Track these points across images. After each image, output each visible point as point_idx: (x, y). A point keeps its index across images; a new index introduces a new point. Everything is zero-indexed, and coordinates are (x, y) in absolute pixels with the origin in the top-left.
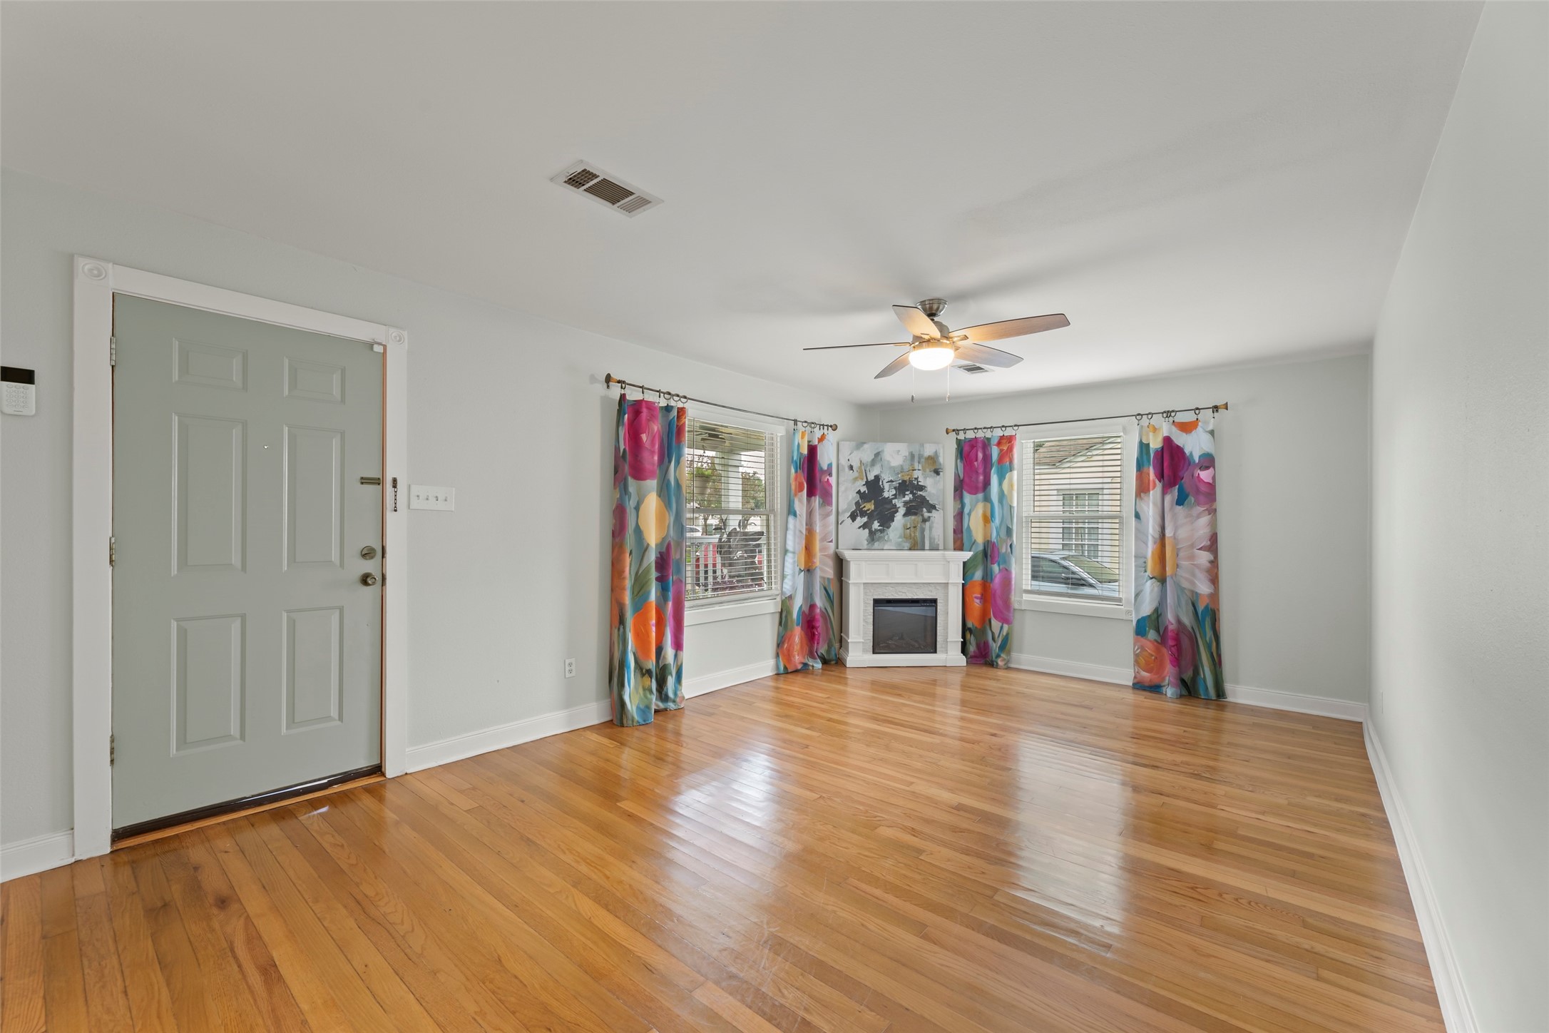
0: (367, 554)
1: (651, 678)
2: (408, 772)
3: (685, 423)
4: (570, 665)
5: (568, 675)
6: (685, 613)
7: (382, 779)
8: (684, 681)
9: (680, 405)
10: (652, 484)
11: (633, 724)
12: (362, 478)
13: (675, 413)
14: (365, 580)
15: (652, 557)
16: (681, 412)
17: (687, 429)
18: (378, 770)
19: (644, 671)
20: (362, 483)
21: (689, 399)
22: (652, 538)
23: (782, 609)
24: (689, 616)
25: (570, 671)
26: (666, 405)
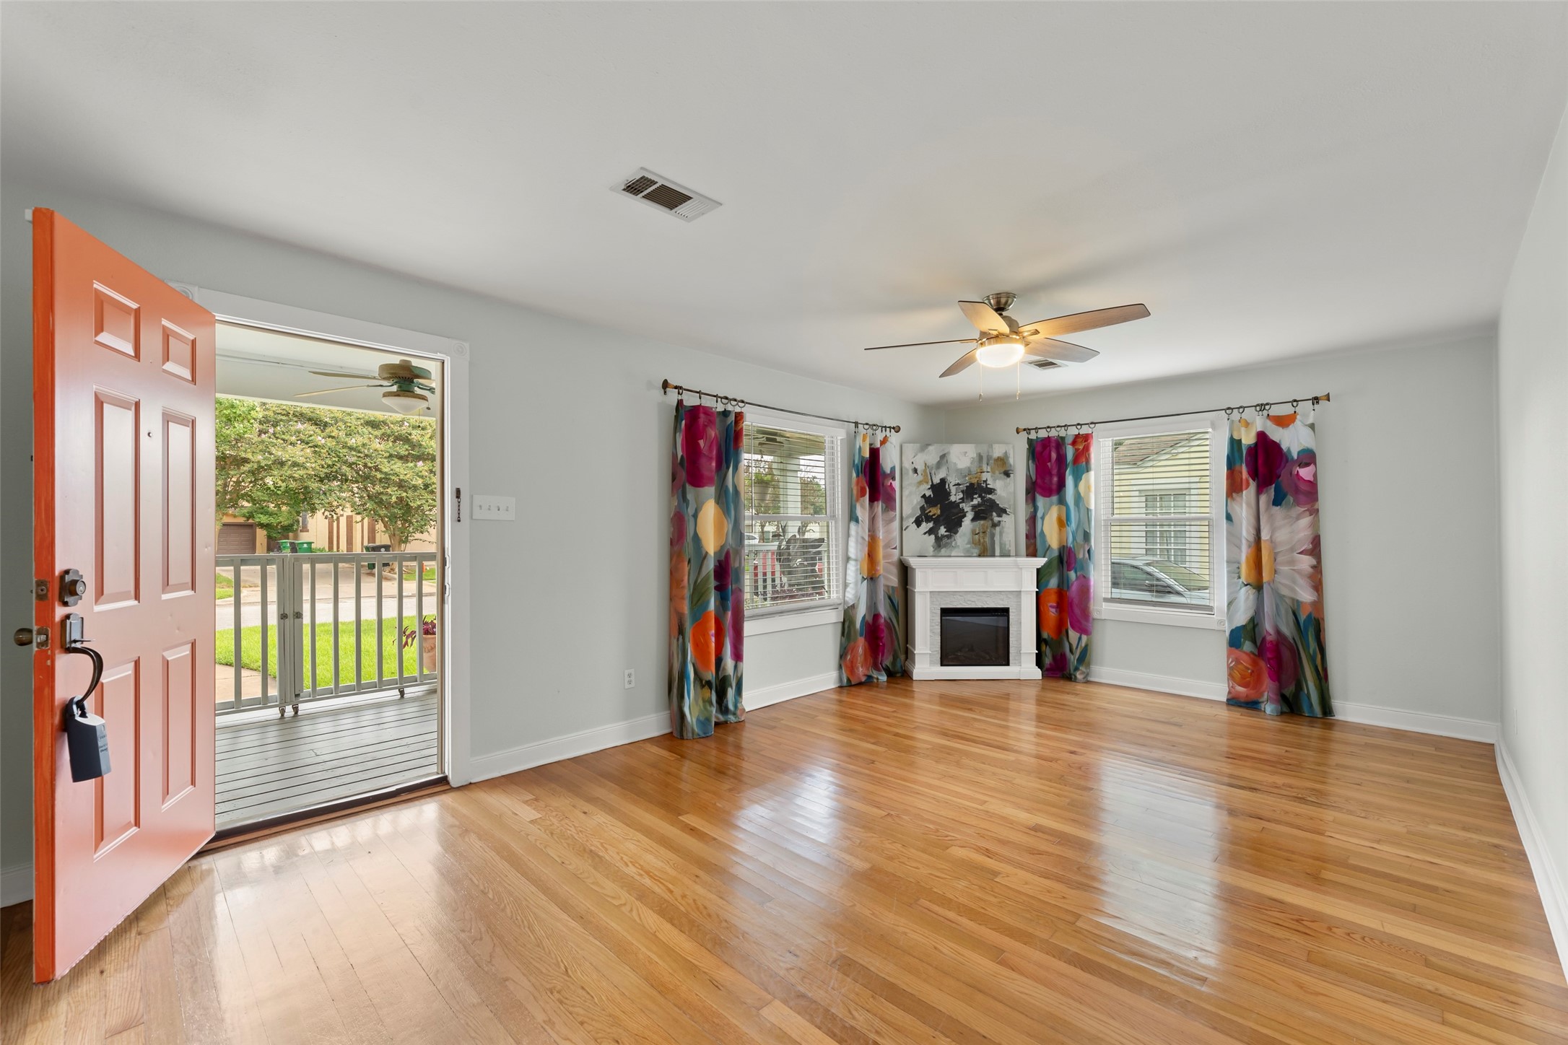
1: (711, 690)
2: (472, 782)
3: (742, 428)
4: (629, 676)
5: (627, 686)
6: (746, 623)
7: (447, 787)
8: (744, 693)
9: (738, 410)
10: (710, 491)
11: (693, 737)
15: (710, 565)
16: (739, 417)
17: (745, 434)
18: (444, 779)
19: (704, 682)
21: (747, 403)
22: (711, 545)
23: (844, 619)
24: (749, 627)
25: (630, 682)
26: (723, 410)
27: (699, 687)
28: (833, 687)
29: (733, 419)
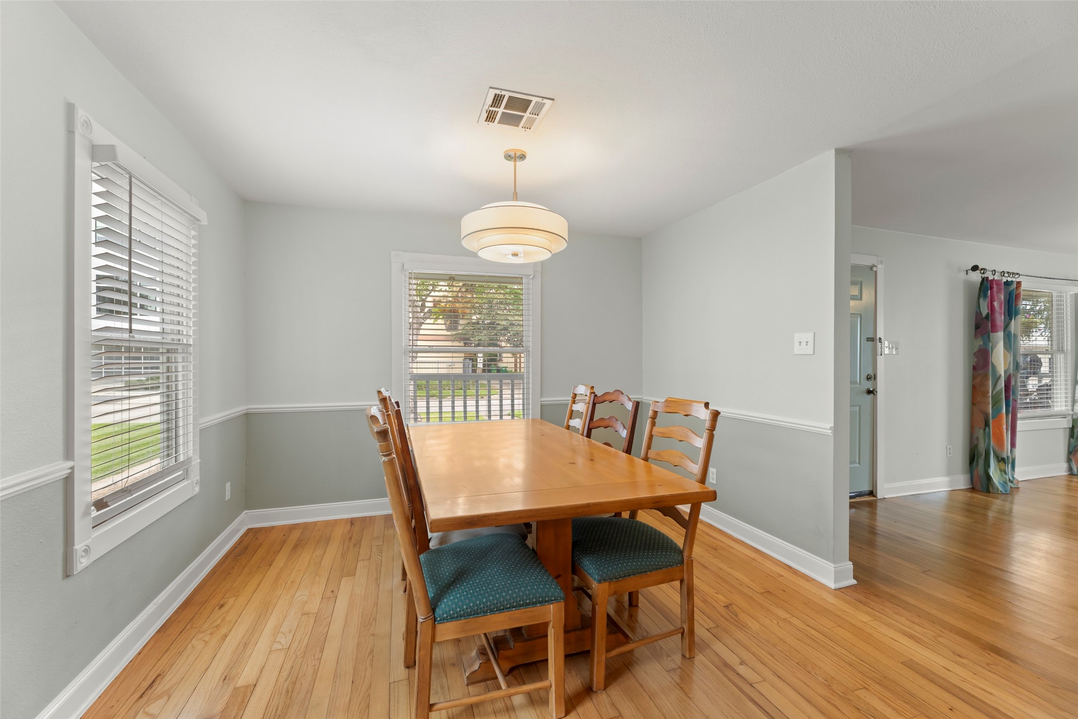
0: (869, 378)
1: (1005, 464)
2: (885, 497)
3: (1020, 292)
4: (950, 449)
5: (948, 456)
6: (1018, 422)
7: (875, 498)
8: (1016, 469)
9: (1018, 280)
10: (1001, 334)
11: (998, 492)
12: (867, 338)
13: (1014, 286)
14: (869, 392)
15: (1002, 384)
16: (1019, 283)
17: (1022, 297)
18: (872, 493)
19: (1000, 459)
20: (867, 341)
21: (1022, 275)
22: (1001, 370)
23: (1073, 426)
24: (1020, 425)
25: (950, 453)
26: (1006, 281)
27: (996, 461)
28: (1066, 474)
29: (1015, 286)
